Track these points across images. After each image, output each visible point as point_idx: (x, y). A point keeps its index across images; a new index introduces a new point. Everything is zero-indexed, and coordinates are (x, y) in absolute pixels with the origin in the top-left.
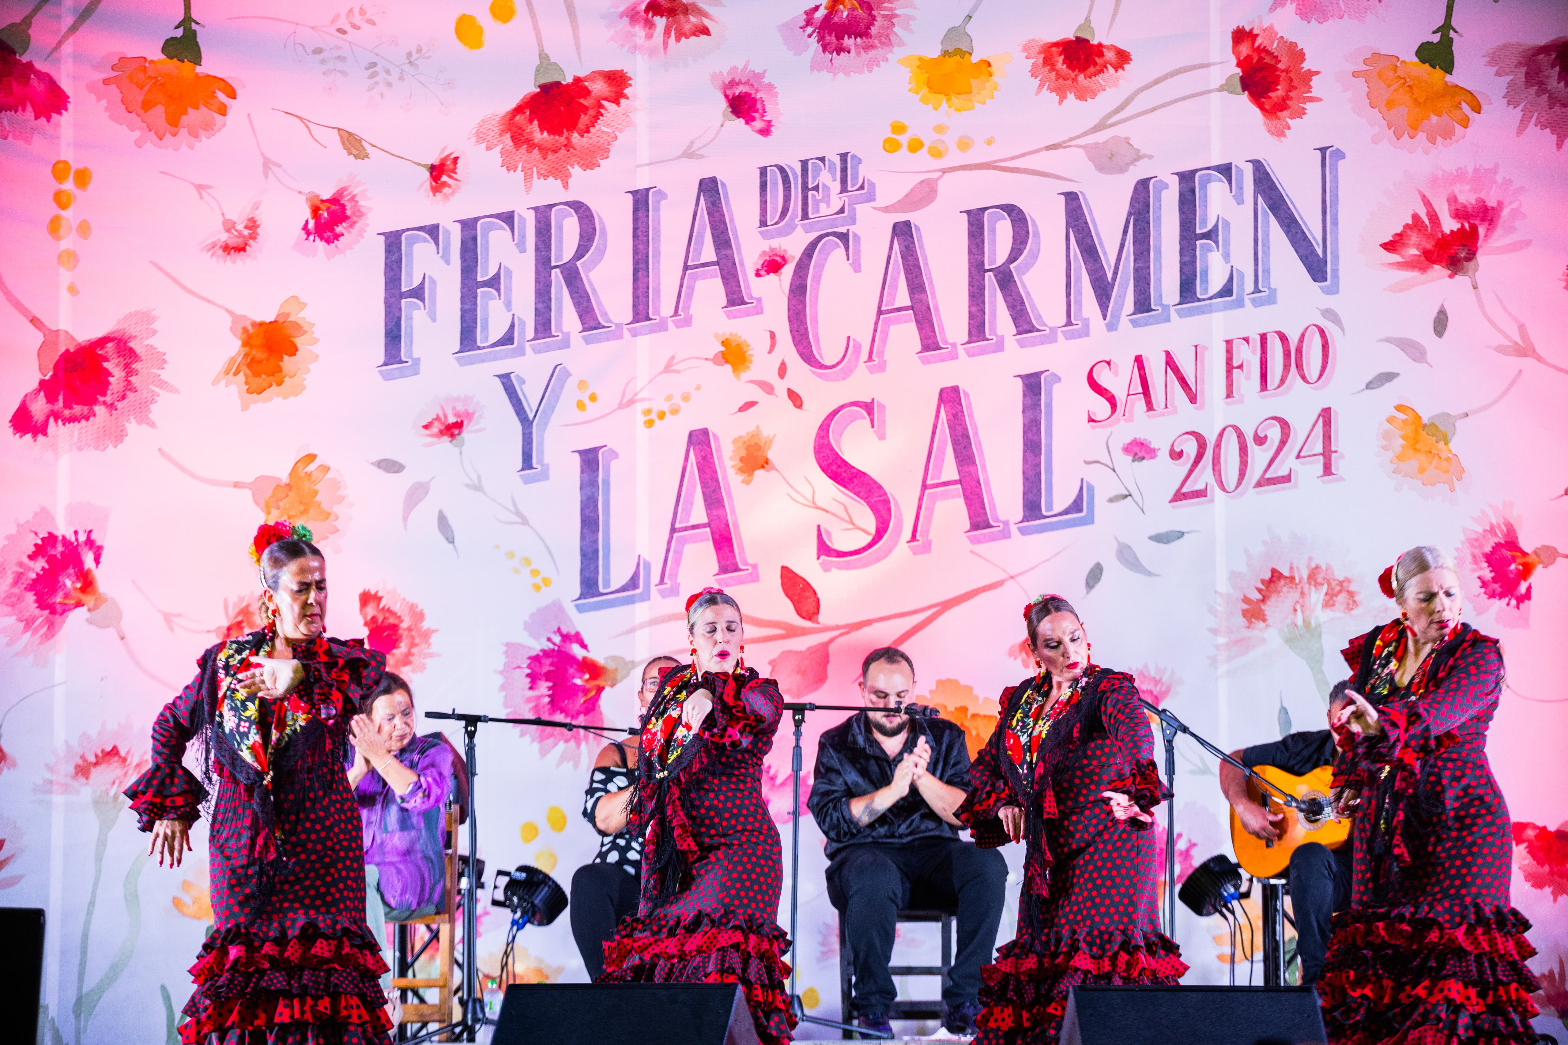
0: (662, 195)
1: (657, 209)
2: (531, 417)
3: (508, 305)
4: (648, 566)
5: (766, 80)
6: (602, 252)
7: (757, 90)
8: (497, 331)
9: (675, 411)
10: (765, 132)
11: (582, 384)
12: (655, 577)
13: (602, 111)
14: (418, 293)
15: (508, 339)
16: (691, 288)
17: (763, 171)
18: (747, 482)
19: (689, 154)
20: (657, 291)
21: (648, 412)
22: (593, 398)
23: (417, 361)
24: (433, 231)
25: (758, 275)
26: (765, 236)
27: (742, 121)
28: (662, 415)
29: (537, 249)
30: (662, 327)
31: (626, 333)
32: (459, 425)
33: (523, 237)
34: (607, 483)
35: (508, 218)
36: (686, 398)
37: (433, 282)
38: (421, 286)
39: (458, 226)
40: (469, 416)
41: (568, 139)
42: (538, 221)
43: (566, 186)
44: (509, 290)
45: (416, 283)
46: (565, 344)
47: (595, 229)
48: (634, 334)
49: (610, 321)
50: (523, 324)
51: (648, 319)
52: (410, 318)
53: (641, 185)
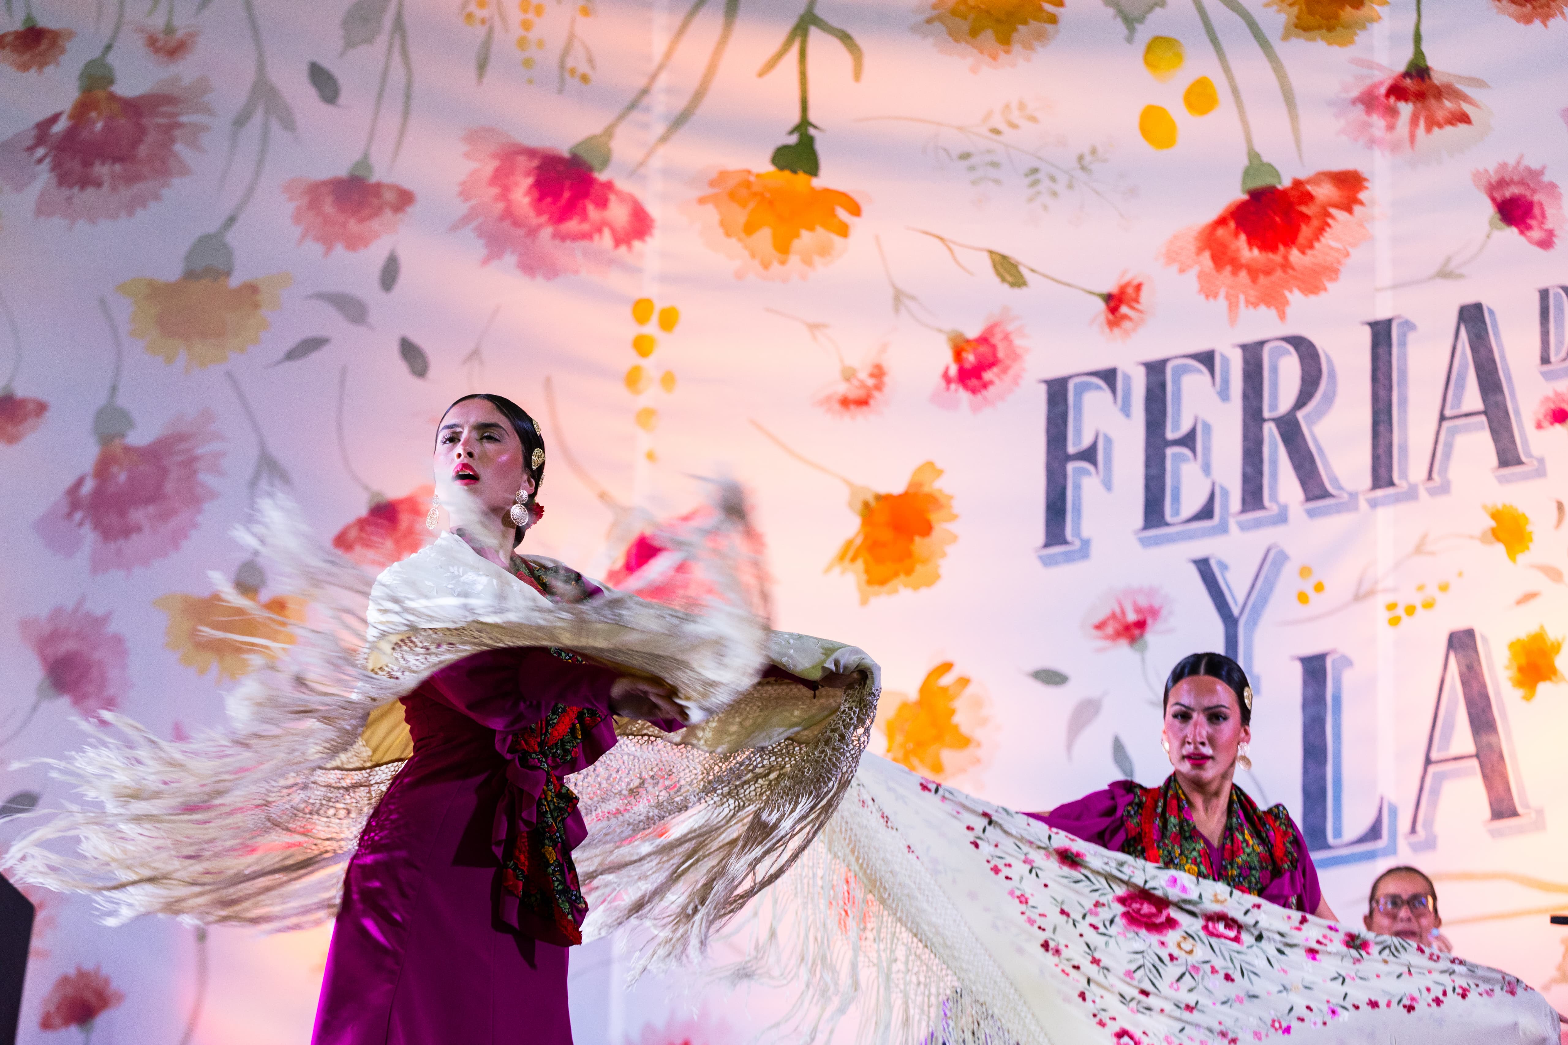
0: (1408, 326)
1: (1403, 344)
2: (1236, 611)
3: (1207, 469)
4: (1393, 812)
5: (1546, 178)
6: (1329, 399)
7: (1534, 191)
8: (1191, 503)
9: (1429, 605)
10: (1546, 243)
11: (1305, 572)
12: (1404, 824)
13: (1330, 221)
14: (1089, 455)
15: (1206, 513)
16: (1449, 446)
17: (1544, 295)
18: (1528, 698)
19: (1445, 274)
20: (1404, 449)
21: (1391, 607)
22: (1319, 587)
23: (1086, 544)
24: (1109, 376)
25: (1539, 426)
26: (1547, 376)
27: (1514, 230)
28: (1411, 610)
29: (1245, 397)
30: (1411, 495)
31: (1363, 504)
32: (1141, 625)
33: (1226, 382)
34: (1337, 700)
35: (1207, 359)
36: (1444, 588)
37: (1108, 441)
38: (1093, 448)
39: (1142, 371)
40: (1154, 612)
41: (1286, 258)
42: (1246, 362)
43: (1282, 316)
44: (1207, 449)
45: (1086, 442)
46: (1282, 518)
47: (1320, 371)
48: (1374, 504)
49: (1341, 488)
50: (1225, 493)
51: (1391, 484)
52: (1078, 487)
53: (1381, 314)
